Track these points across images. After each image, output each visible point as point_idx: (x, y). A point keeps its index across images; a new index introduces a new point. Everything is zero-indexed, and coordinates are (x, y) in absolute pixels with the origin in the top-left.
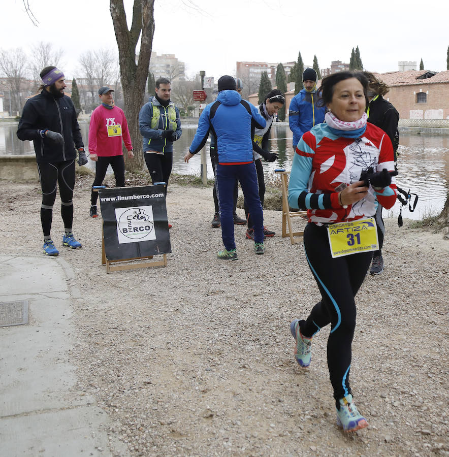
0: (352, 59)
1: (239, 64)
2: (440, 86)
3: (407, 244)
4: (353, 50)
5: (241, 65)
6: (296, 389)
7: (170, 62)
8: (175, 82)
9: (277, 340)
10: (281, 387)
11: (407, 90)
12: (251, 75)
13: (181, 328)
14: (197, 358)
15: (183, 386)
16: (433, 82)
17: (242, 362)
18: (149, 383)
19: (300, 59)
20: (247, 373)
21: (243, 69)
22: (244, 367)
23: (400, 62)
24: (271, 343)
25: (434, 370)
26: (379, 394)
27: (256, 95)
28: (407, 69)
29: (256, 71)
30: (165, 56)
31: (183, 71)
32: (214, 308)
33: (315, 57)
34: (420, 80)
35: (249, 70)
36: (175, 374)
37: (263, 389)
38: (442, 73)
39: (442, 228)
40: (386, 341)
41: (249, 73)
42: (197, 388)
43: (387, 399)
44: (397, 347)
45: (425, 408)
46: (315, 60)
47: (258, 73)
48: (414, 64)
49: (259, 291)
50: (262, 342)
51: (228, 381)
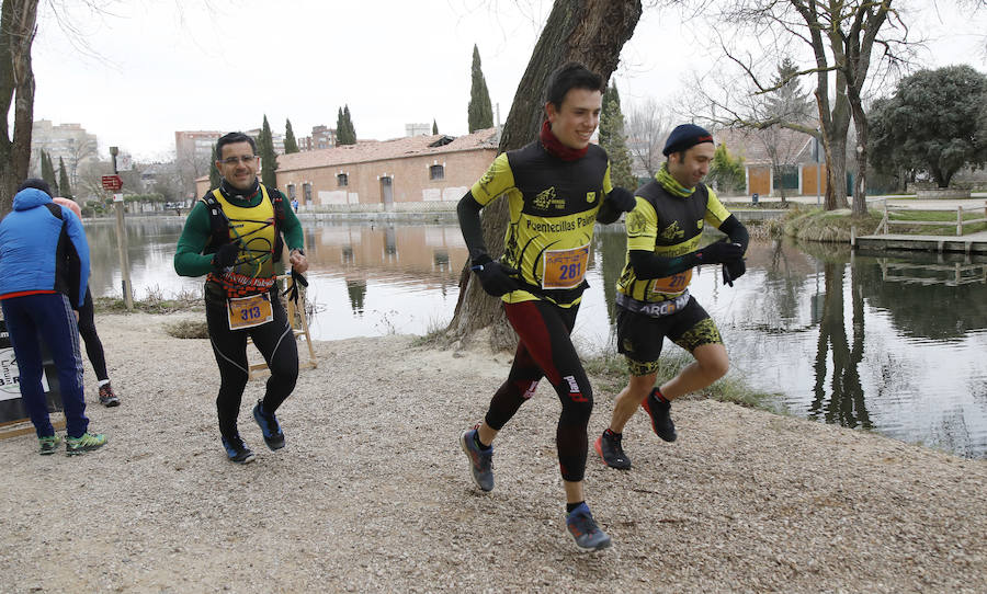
0: (339, 123)
1: (178, 134)
2: (461, 155)
3: (405, 368)
4: (340, 111)
5: (182, 136)
6: (249, 571)
7: (73, 135)
8: (84, 164)
9: (225, 510)
10: (228, 570)
11: (416, 162)
12: (198, 150)
13: (88, 509)
14: (110, 548)
15: (89, 586)
16: (451, 150)
17: (175, 545)
18: (38, 590)
19: (266, 124)
20: (182, 558)
21: (185, 141)
22: (177, 551)
23: (407, 125)
24: (216, 515)
25: (433, 524)
26: (360, 562)
27: (207, 177)
28: (416, 133)
29: (204, 144)
30: (65, 127)
31: (95, 148)
32: (137, 477)
33: (288, 121)
34: (433, 149)
35: (194, 144)
36: (77, 572)
37: (202, 577)
38: (463, 138)
39: (451, 343)
40: (372, 496)
41: (195, 146)
42: (109, 587)
43: (369, 569)
44: (385, 501)
45: (418, 573)
46: (289, 126)
47: (206, 147)
48: (426, 127)
49: (201, 449)
50: (203, 516)
51: (155, 572)
